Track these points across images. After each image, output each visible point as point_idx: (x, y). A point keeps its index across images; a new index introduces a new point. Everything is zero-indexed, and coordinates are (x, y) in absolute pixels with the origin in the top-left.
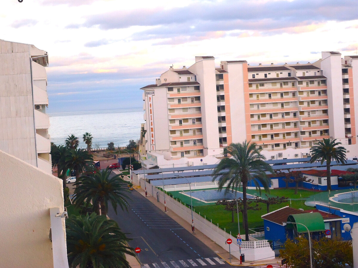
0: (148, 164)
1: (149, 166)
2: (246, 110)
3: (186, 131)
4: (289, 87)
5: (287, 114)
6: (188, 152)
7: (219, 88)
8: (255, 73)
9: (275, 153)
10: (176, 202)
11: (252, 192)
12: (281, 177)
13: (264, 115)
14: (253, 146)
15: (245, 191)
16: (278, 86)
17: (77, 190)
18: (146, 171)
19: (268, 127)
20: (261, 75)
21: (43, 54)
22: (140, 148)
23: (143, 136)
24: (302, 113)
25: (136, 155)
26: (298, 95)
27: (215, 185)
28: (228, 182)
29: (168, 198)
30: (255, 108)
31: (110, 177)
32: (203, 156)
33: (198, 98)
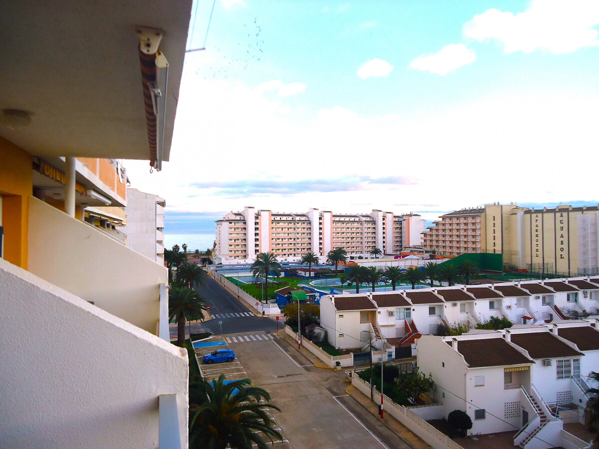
0: (216, 262)
1: (217, 263)
2: (270, 236)
3: (238, 245)
4: (292, 225)
5: (291, 239)
6: (238, 256)
7: (256, 223)
8: (275, 217)
9: (283, 259)
10: (230, 282)
11: (270, 278)
12: (286, 271)
13: (279, 239)
14: (272, 255)
15: (267, 278)
16: (287, 224)
17: (177, 274)
18: (215, 266)
19: (281, 245)
20: (278, 218)
21: (163, 201)
22: (213, 253)
23: (214, 247)
24: (298, 239)
25: (210, 257)
26: (296, 229)
27: (251, 274)
28: (258, 273)
29: (226, 280)
30: (274, 235)
31: (196, 268)
32: (246, 258)
33: (245, 228)
